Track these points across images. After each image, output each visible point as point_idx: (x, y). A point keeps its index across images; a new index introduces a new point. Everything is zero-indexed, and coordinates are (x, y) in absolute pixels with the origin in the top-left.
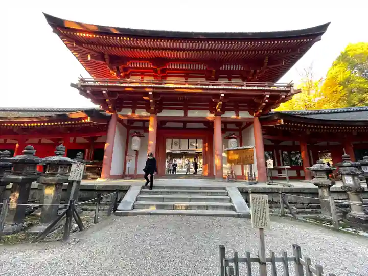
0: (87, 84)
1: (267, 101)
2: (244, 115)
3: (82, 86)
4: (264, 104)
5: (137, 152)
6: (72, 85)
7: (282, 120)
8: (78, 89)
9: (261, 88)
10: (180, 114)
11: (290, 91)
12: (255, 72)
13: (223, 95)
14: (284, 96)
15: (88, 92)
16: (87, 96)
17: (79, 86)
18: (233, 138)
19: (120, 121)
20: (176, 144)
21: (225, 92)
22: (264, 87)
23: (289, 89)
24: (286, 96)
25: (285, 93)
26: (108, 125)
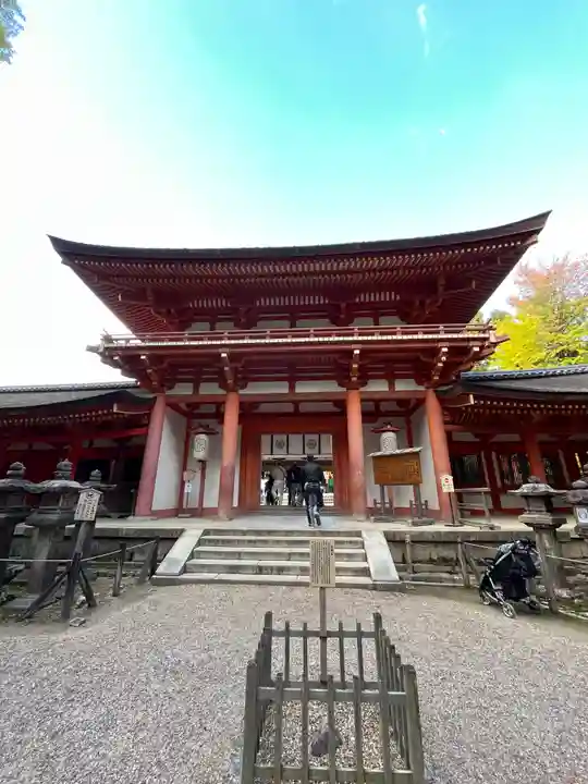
0: (115, 344)
1: (444, 358)
2: (404, 386)
3: (106, 349)
4: (440, 365)
5: (203, 462)
6: (91, 349)
7: (471, 396)
8: (101, 354)
9: (430, 336)
10: (281, 388)
11: (487, 339)
12: (422, 303)
13: (357, 352)
14: (477, 349)
15: (116, 358)
16: (115, 365)
17: (101, 350)
18: (389, 431)
19: (172, 405)
20: (280, 445)
21: (360, 346)
22: (438, 332)
23: (487, 336)
24: (482, 348)
25: (479, 344)
26: (149, 416)
